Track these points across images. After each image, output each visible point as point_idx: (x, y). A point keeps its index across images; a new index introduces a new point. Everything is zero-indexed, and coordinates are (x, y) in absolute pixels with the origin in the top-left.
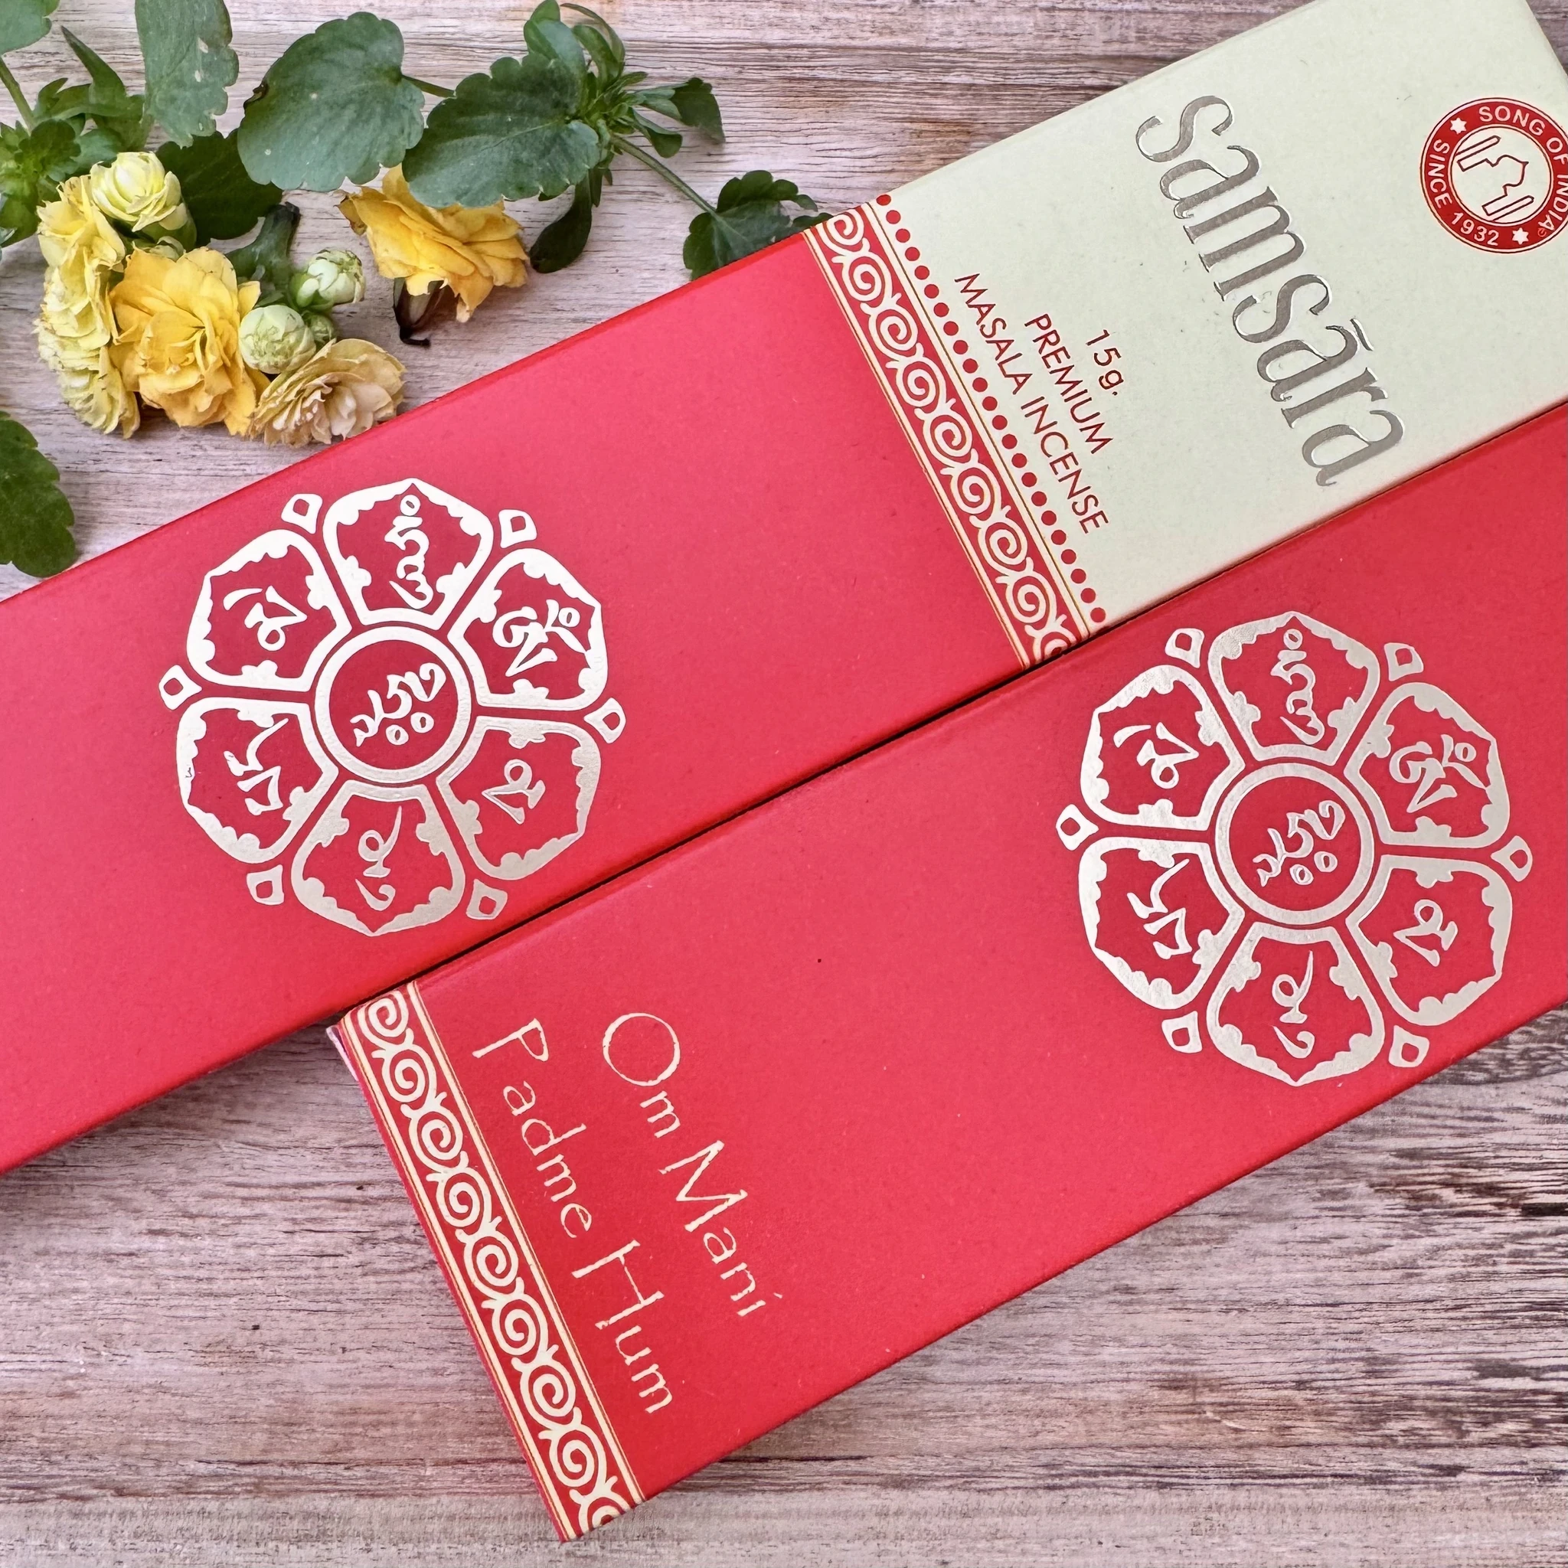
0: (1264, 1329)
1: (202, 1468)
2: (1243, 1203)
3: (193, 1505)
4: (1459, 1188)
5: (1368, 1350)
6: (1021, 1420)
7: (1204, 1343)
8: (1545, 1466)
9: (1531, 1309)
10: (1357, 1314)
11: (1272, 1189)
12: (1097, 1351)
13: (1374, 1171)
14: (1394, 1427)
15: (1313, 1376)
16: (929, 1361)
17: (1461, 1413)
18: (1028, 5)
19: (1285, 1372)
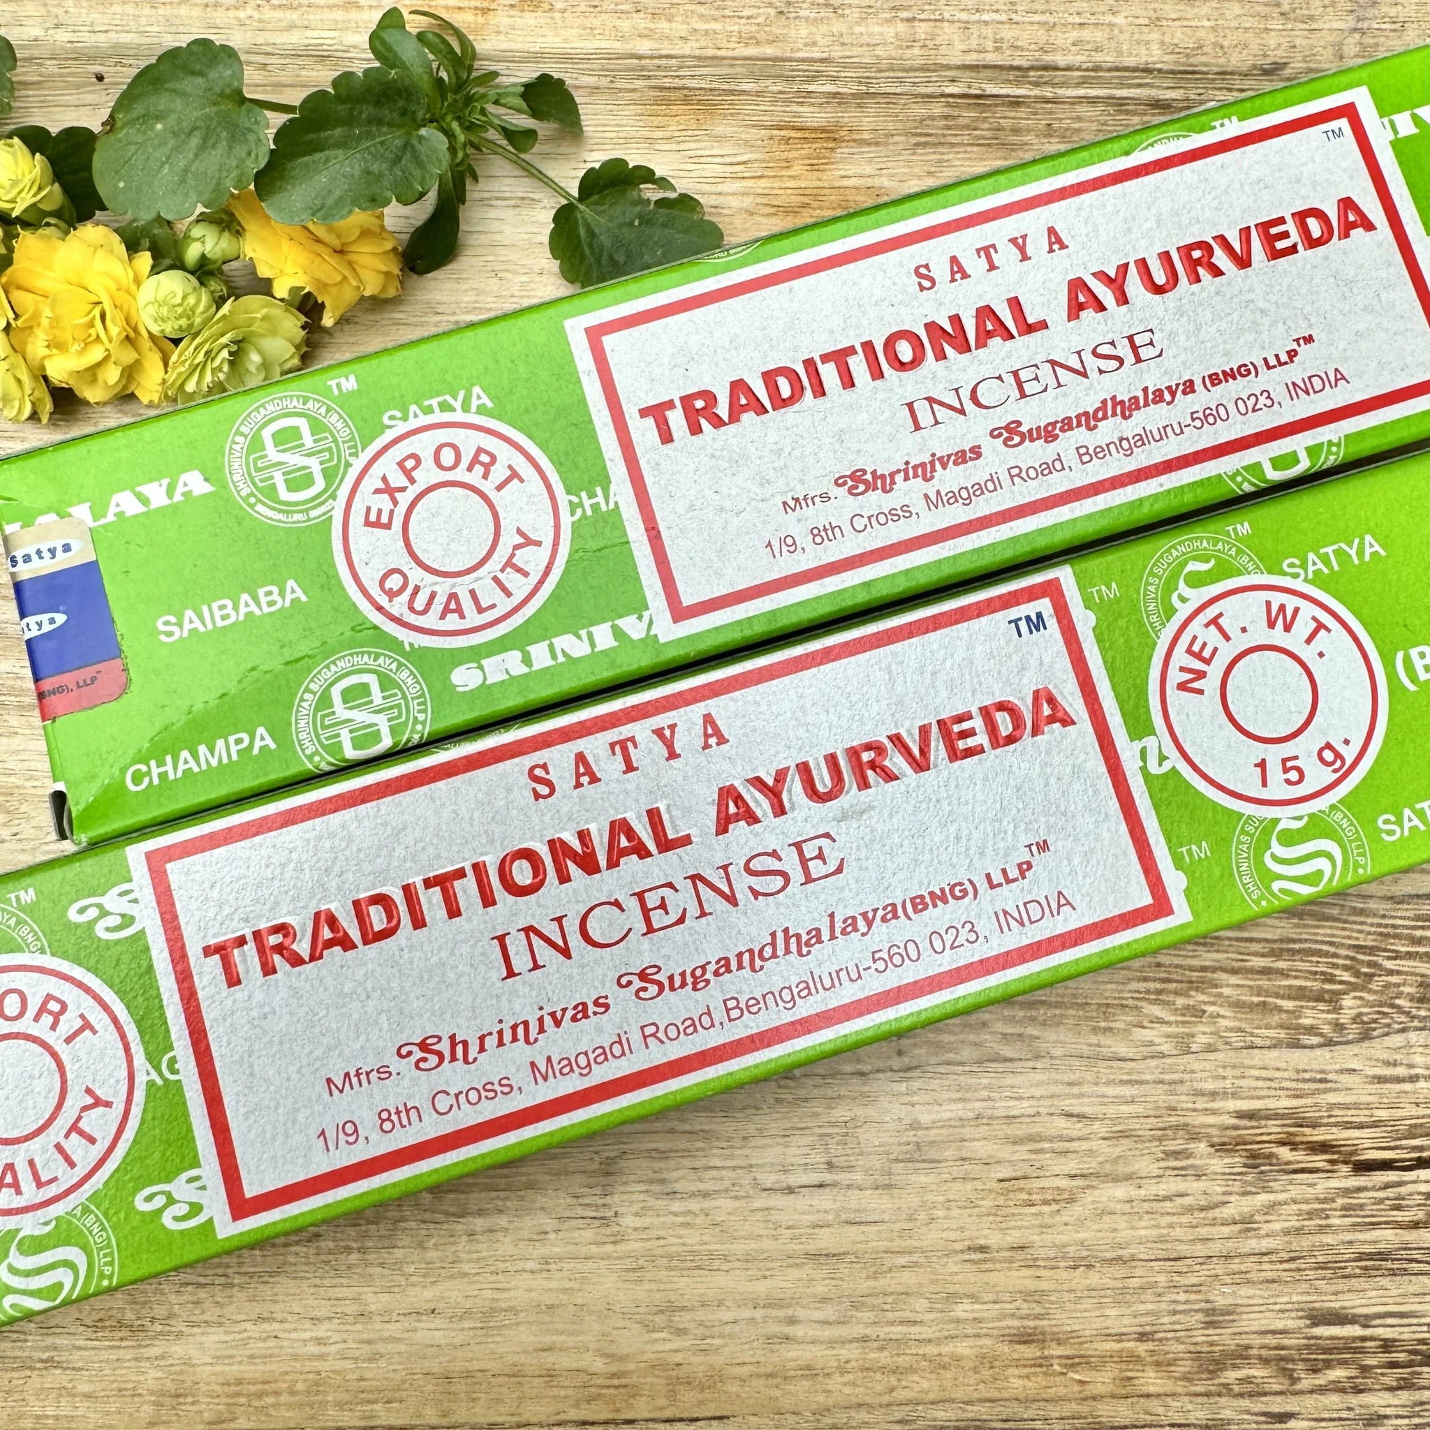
0: (1112, 1284)
2: (1092, 1165)
4: (1294, 1146)
5: (1207, 1301)
6: (879, 1376)
7: (1053, 1298)
8: (1372, 1410)
9: (1360, 1260)
10: (1197, 1268)
11: (1118, 1151)
12: (951, 1307)
13: (1215, 1132)
14: (1230, 1376)
15: (1158, 1328)
16: (792, 1321)
17: (1293, 1361)
18: (888, 16)
19: (1128, 1324)
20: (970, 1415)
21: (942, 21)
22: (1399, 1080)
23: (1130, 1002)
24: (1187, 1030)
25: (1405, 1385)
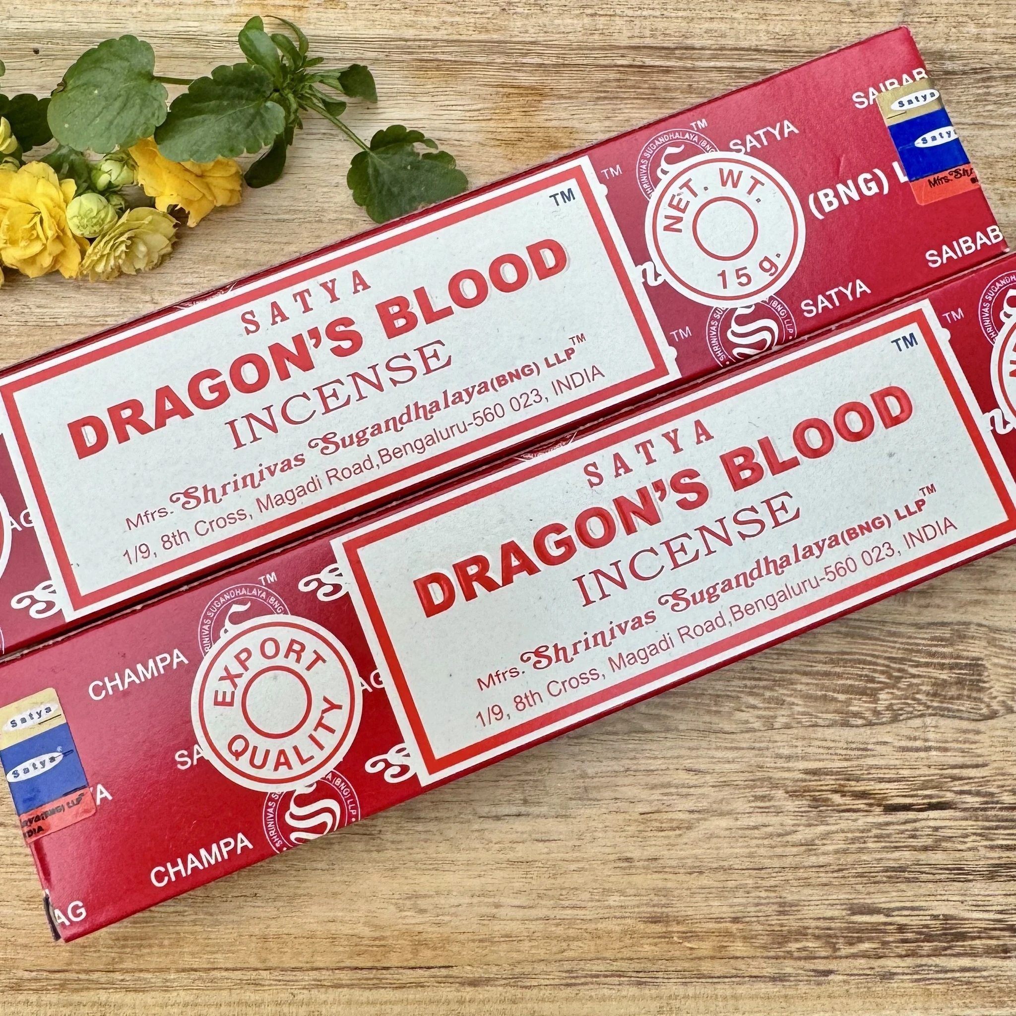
0: (716, 884)
1: (27, 975)
2: (704, 804)
3: (21, 997)
4: (843, 794)
5: (781, 897)
6: (555, 942)
7: (676, 893)
8: (887, 969)
9: (887, 871)
10: (774, 875)
11: (721, 795)
12: (606, 898)
13: (788, 783)
14: (793, 946)
15: (746, 914)
16: (497, 906)
17: (836, 937)
18: (578, 12)
19: (726, 912)
20: (614, 968)
21: (614, 15)
22: (917, 750)
23: (734, 694)
24: (771, 714)
25: (912, 954)
